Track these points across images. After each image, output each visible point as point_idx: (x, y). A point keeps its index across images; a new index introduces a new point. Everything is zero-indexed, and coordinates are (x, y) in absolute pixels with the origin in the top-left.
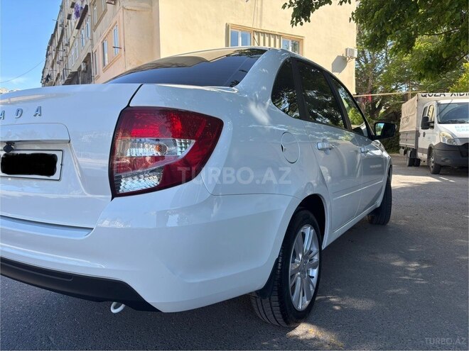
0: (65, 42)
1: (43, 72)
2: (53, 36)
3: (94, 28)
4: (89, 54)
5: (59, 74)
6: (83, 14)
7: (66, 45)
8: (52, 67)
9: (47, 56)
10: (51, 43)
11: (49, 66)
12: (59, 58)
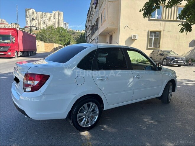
0: (92, 13)
1: (86, 24)
2: (89, 11)
3: (100, 8)
4: (97, 19)
5: (90, 25)
6: (97, 3)
7: (92, 14)
8: (88, 22)
9: (87, 18)
10: (88, 13)
11: (87, 22)
12: (90, 19)
